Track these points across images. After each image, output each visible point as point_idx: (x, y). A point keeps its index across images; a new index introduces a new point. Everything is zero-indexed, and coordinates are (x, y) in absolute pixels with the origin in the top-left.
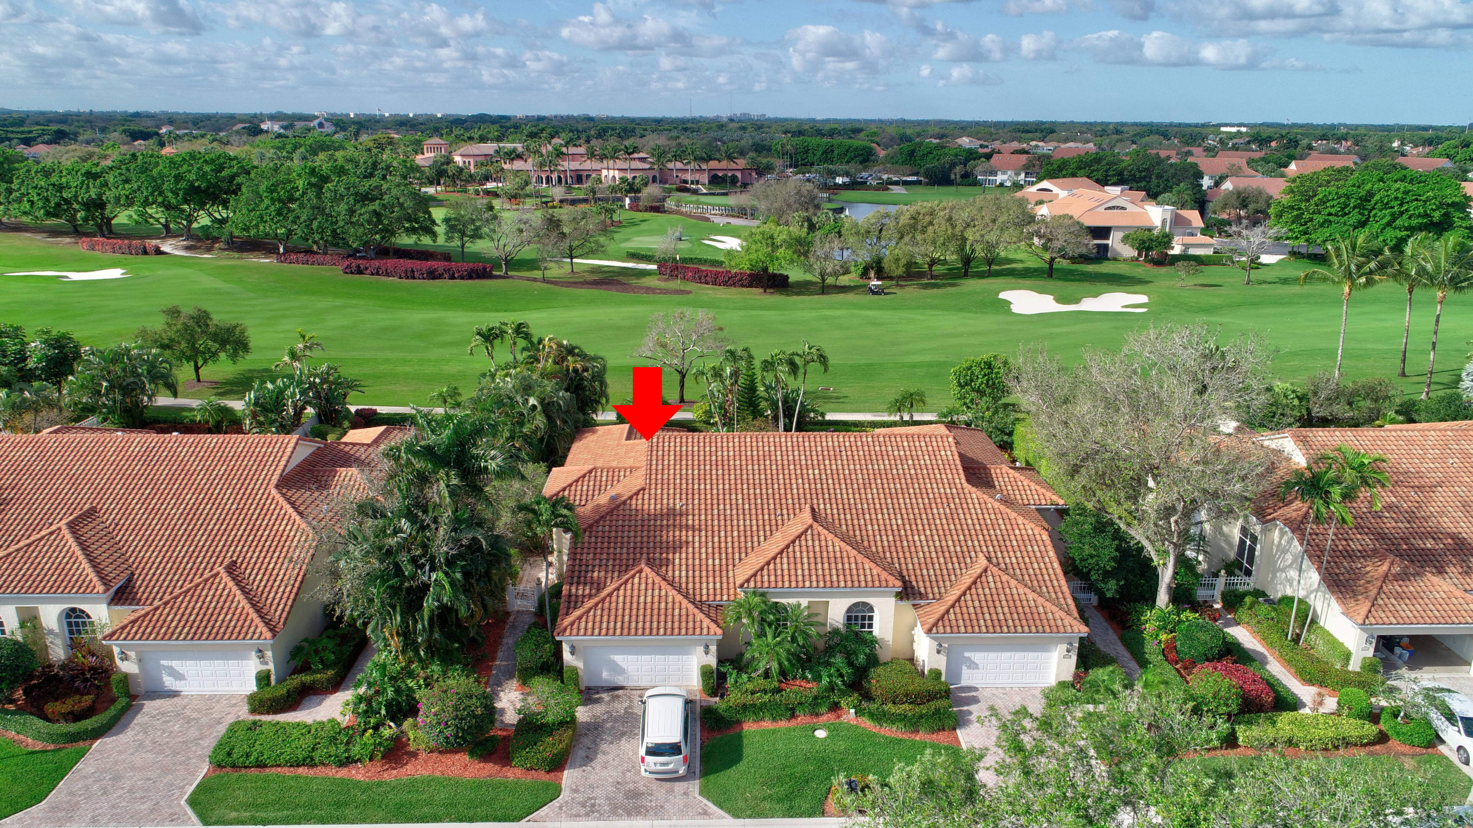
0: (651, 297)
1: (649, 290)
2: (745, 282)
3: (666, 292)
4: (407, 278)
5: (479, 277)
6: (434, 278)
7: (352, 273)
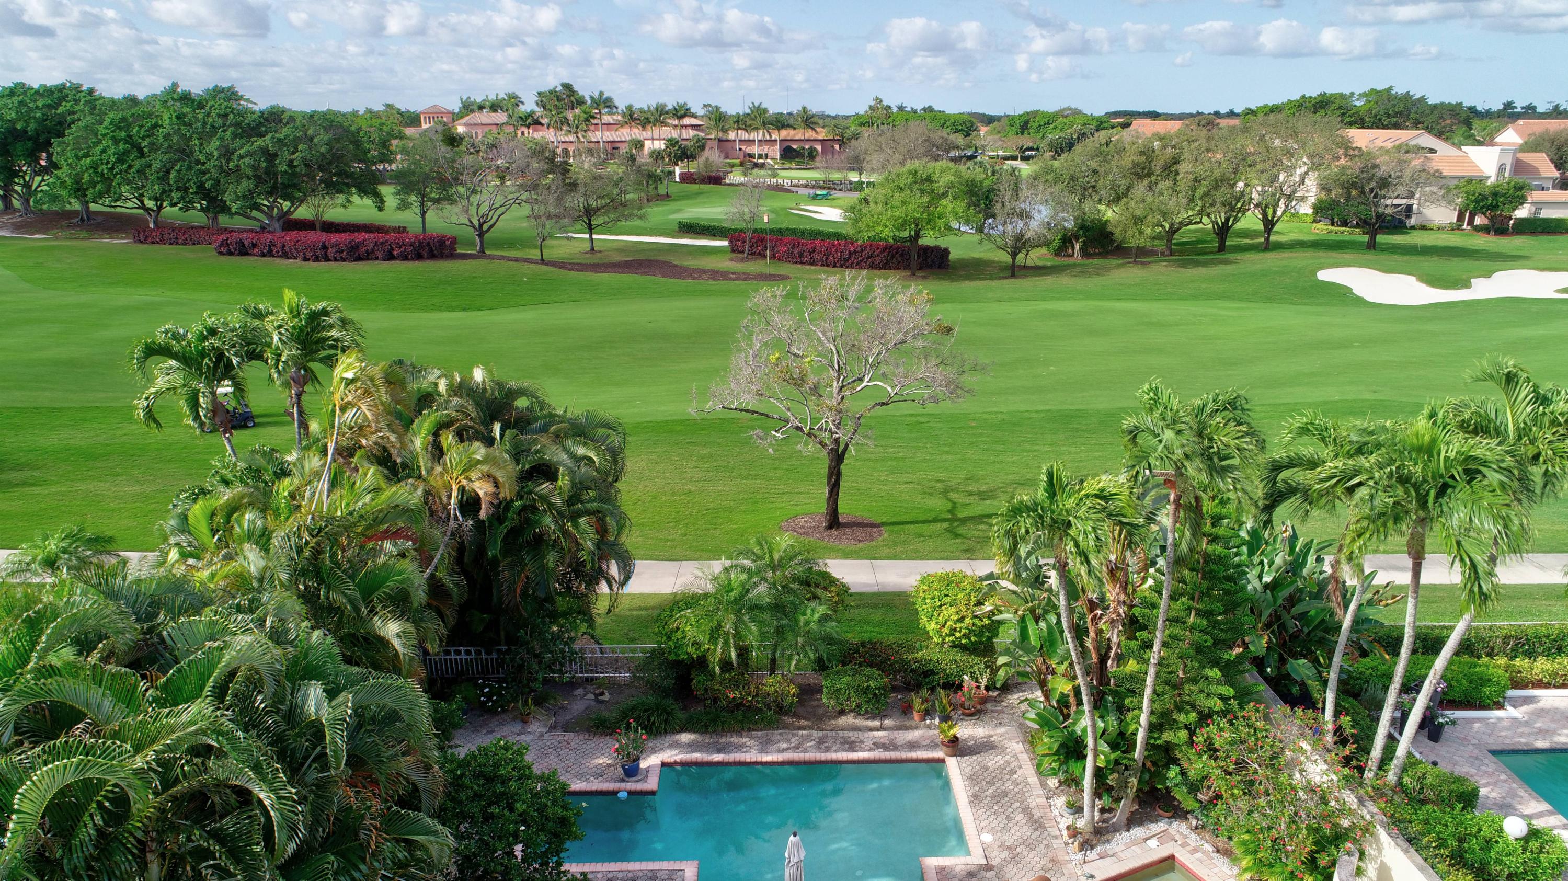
0: (722, 284)
1: (716, 275)
2: (878, 260)
3: (747, 277)
4: (317, 259)
5: (432, 256)
6: (359, 259)
7: (230, 253)
